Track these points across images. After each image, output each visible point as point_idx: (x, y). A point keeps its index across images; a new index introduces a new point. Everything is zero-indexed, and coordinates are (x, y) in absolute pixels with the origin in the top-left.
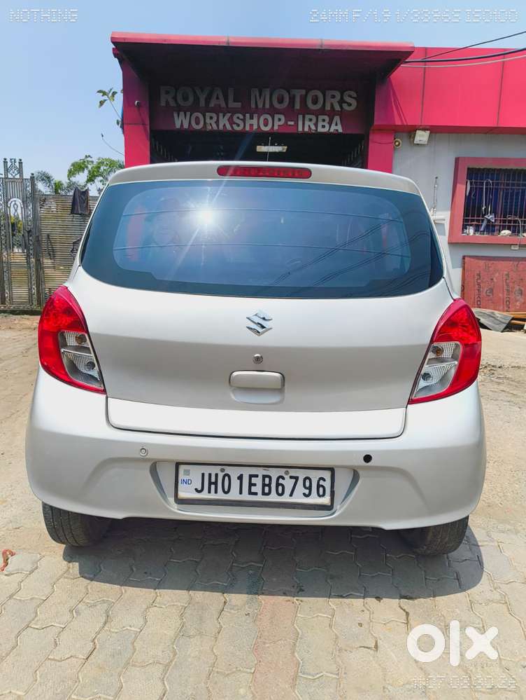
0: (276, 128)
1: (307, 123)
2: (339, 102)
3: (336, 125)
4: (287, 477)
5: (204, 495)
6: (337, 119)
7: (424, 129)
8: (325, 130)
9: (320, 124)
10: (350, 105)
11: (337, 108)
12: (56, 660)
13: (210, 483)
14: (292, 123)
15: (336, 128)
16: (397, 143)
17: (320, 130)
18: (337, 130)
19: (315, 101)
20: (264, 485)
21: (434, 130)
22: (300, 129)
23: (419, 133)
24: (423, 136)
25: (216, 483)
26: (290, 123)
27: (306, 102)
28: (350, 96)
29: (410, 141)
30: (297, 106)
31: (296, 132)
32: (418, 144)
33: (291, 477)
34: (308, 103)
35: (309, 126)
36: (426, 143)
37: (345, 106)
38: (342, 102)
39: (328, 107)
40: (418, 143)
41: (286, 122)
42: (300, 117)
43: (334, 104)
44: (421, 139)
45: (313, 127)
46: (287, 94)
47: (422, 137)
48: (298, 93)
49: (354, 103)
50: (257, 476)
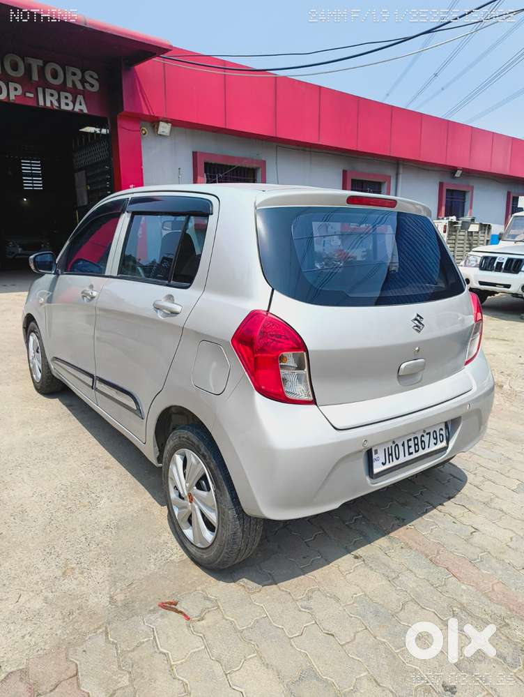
0: (12, 97)
1: (48, 98)
2: (80, 81)
3: (81, 104)
4: (425, 435)
5: (388, 466)
6: (80, 98)
7: (167, 122)
8: (70, 108)
9: (63, 101)
10: (92, 86)
11: (80, 87)
12: (348, 643)
13: (389, 455)
14: (32, 95)
15: (81, 108)
16: (144, 132)
17: (63, 107)
18: (81, 110)
19: (55, 75)
20: (415, 445)
21: (175, 124)
22: (41, 103)
23: (162, 124)
24: (166, 128)
25: (391, 454)
26: (28, 95)
27: (44, 74)
28: (91, 76)
29: (154, 132)
30: (35, 77)
31: (36, 105)
32: (160, 135)
33: (427, 434)
34: (46, 75)
35: (51, 102)
36: (168, 135)
37: (87, 86)
38: (83, 81)
39: (70, 85)
40: (162, 133)
41: (24, 94)
42: (40, 90)
43: (76, 83)
44: (164, 130)
45: (56, 104)
46: (22, 62)
47: (164, 128)
48: (36, 64)
49: (96, 84)
50: (410, 440)
